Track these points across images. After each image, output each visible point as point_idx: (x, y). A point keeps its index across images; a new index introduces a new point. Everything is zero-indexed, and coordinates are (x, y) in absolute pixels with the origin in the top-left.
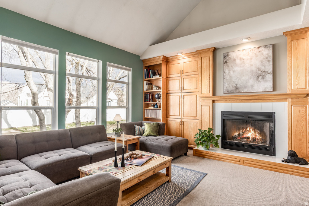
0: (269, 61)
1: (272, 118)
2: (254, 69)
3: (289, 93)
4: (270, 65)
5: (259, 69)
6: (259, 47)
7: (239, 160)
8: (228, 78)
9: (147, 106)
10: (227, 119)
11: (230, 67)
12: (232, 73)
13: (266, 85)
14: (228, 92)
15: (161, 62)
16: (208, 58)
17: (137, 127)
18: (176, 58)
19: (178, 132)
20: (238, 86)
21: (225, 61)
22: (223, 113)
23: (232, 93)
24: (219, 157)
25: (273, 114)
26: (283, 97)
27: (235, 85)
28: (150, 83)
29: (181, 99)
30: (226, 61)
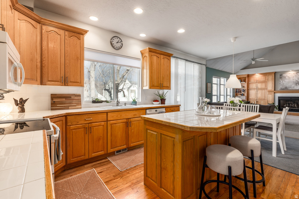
2: (294, 81)
5: (297, 81)
6: (297, 73)
8: (282, 84)
10: (281, 100)
11: (283, 80)
12: (284, 82)
14: (282, 89)
15: (246, 77)
16: (272, 76)
18: (254, 75)
20: (287, 87)
21: (280, 77)
22: (279, 97)
23: (284, 90)
27: (285, 86)
29: (256, 92)
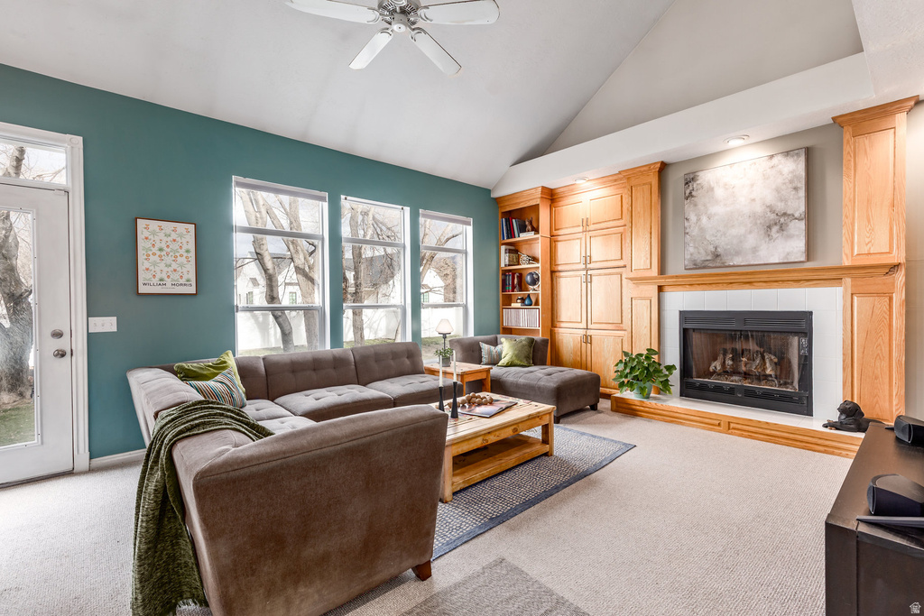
0: (796, 189)
1: (804, 326)
2: (759, 209)
3: (846, 264)
4: (799, 198)
5: (771, 209)
6: (772, 156)
7: (717, 422)
8: (694, 231)
9: (507, 301)
10: (694, 330)
11: (700, 207)
12: (704, 219)
13: (791, 247)
14: (697, 266)
15: (538, 201)
16: (646, 188)
17: (485, 347)
18: (572, 190)
19: (579, 359)
20: (719, 250)
21: (688, 192)
22: (685, 316)
23: (704, 267)
24: (672, 414)
25: (807, 316)
26: (832, 276)
27: (711, 248)
28: (514, 250)
29: (584, 285)
30: (691, 193)
